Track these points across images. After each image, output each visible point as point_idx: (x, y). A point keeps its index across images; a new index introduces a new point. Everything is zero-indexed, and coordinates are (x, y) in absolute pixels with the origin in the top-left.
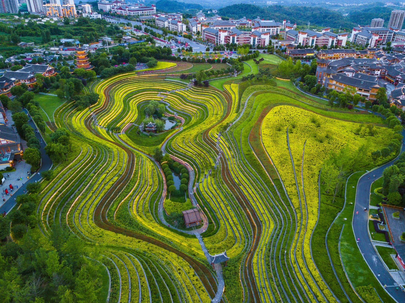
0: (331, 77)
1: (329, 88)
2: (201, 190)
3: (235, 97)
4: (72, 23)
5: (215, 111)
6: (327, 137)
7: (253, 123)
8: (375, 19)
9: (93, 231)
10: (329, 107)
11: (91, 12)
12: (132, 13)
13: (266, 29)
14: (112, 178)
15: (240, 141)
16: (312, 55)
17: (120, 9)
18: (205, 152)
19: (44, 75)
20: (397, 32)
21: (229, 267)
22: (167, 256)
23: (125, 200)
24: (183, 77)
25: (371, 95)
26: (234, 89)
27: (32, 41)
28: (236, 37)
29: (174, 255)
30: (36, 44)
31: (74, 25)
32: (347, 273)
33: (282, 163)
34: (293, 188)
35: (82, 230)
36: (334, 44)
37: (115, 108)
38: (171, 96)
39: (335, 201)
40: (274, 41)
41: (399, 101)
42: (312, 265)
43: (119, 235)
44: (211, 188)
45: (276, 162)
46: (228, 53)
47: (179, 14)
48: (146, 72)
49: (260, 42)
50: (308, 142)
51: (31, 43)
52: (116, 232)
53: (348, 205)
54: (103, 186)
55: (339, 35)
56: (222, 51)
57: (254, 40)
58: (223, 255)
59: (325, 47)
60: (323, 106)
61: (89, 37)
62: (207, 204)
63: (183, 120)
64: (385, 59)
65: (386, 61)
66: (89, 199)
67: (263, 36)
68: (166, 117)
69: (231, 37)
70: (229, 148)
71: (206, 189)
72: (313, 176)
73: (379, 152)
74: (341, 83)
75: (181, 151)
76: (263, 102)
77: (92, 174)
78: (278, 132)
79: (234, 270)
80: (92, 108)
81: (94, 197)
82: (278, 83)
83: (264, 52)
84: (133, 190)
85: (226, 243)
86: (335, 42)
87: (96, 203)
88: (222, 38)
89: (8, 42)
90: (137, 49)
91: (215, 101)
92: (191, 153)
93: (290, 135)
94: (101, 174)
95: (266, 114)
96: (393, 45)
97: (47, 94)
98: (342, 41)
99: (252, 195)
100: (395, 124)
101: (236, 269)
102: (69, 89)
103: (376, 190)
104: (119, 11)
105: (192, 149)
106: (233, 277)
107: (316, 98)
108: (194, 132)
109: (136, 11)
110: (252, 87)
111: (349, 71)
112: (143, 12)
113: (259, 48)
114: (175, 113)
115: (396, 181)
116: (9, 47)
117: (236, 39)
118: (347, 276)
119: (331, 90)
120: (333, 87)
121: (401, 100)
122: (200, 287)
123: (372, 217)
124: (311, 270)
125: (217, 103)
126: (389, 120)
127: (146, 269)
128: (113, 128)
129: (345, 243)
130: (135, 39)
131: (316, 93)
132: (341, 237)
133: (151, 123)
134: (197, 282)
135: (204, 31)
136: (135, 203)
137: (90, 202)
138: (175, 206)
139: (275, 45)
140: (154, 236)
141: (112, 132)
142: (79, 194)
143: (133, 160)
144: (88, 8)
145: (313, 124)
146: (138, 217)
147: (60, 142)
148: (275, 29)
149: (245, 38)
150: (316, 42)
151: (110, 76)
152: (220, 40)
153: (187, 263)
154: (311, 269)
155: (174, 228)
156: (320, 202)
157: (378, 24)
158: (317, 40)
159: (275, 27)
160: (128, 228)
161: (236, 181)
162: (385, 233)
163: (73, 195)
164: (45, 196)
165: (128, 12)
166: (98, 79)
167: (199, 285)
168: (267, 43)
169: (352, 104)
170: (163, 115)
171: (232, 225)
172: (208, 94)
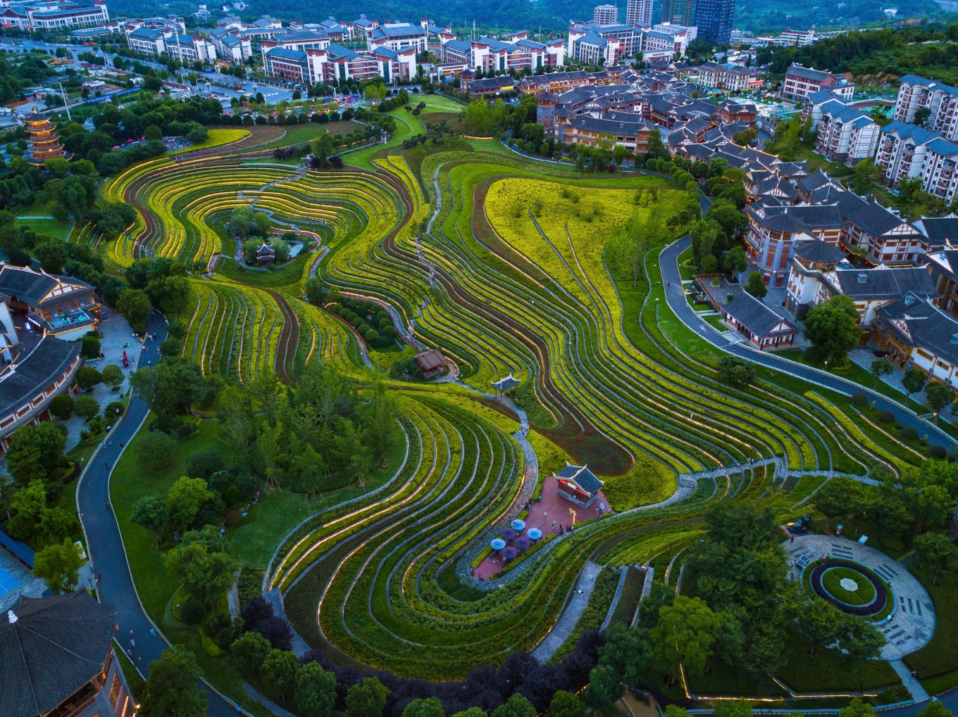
0: (568, 122)
1: (568, 143)
2: (424, 325)
3: (409, 178)
5: (378, 209)
6: (596, 213)
7: (468, 211)
8: (600, 8)
10: (578, 174)
12: (47, 24)
13: (399, 42)
14: (272, 329)
15: (462, 243)
16: (511, 88)
17: (8, 14)
18: (400, 273)
20: (647, 31)
23: (312, 357)
24: (280, 155)
25: (640, 146)
26: (398, 164)
28: (346, 64)
32: (677, 346)
33: (543, 258)
34: (574, 284)
36: (543, 64)
38: (269, 195)
39: (636, 286)
40: (426, 67)
41: (683, 149)
42: (634, 352)
44: (442, 319)
45: (535, 259)
46: (345, 100)
47: (172, 18)
48: (192, 155)
49: (398, 70)
50: (570, 224)
53: (654, 286)
55: (549, 46)
56: (327, 97)
57: (386, 67)
59: (527, 70)
60: (570, 173)
62: (443, 342)
63: (316, 236)
64: (641, 84)
65: (645, 88)
66: (257, 360)
67: (402, 59)
69: (337, 65)
70: (446, 257)
71: (433, 323)
72: (596, 264)
73: (676, 218)
74: (586, 132)
75: (352, 280)
76: (466, 179)
77: (237, 326)
78: (518, 219)
80: (130, 232)
82: (475, 146)
83: (416, 91)
84: (314, 342)
86: (543, 60)
87: (270, 364)
88: (318, 69)
91: (368, 191)
92: (375, 279)
93: (538, 220)
95: (484, 197)
96: (647, 57)
98: (555, 56)
99: (515, 309)
100: (686, 181)
103: (685, 263)
104: (7, 19)
105: (375, 274)
107: (551, 162)
108: (360, 247)
109: (55, 17)
110: (432, 156)
111: (593, 110)
112: (74, 20)
113: (399, 83)
114: (293, 226)
115: (707, 238)
117: (347, 69)
118: (677, 349)
119: (574, 146)
120: (575, 140)
121: (686, 147)
123: (688, 291)
125: (375, 195)
126: (677, 177)
128: (191, 266)
129: (666, 322)
131: (549, 155)
132: (658, 317)
133: (262, 246)
135: (268, 56)
138: (388, 358)
139: (431, 75)
142: (239, 355)
145: (566, 200)
148: (419, 40)
149: (366, 64)
150: (509, 63)
152: (313, 72)
154: (634, 355)
156: (618, 291)
157: (606, 18)
158: (509, 57)
159: (417, 36)
162: (707, 302)
163: (230, 357)
165: (33, 21)
168: (413, 73)
169: (613, 162)
170: (269, 233)
171: (499, 355)
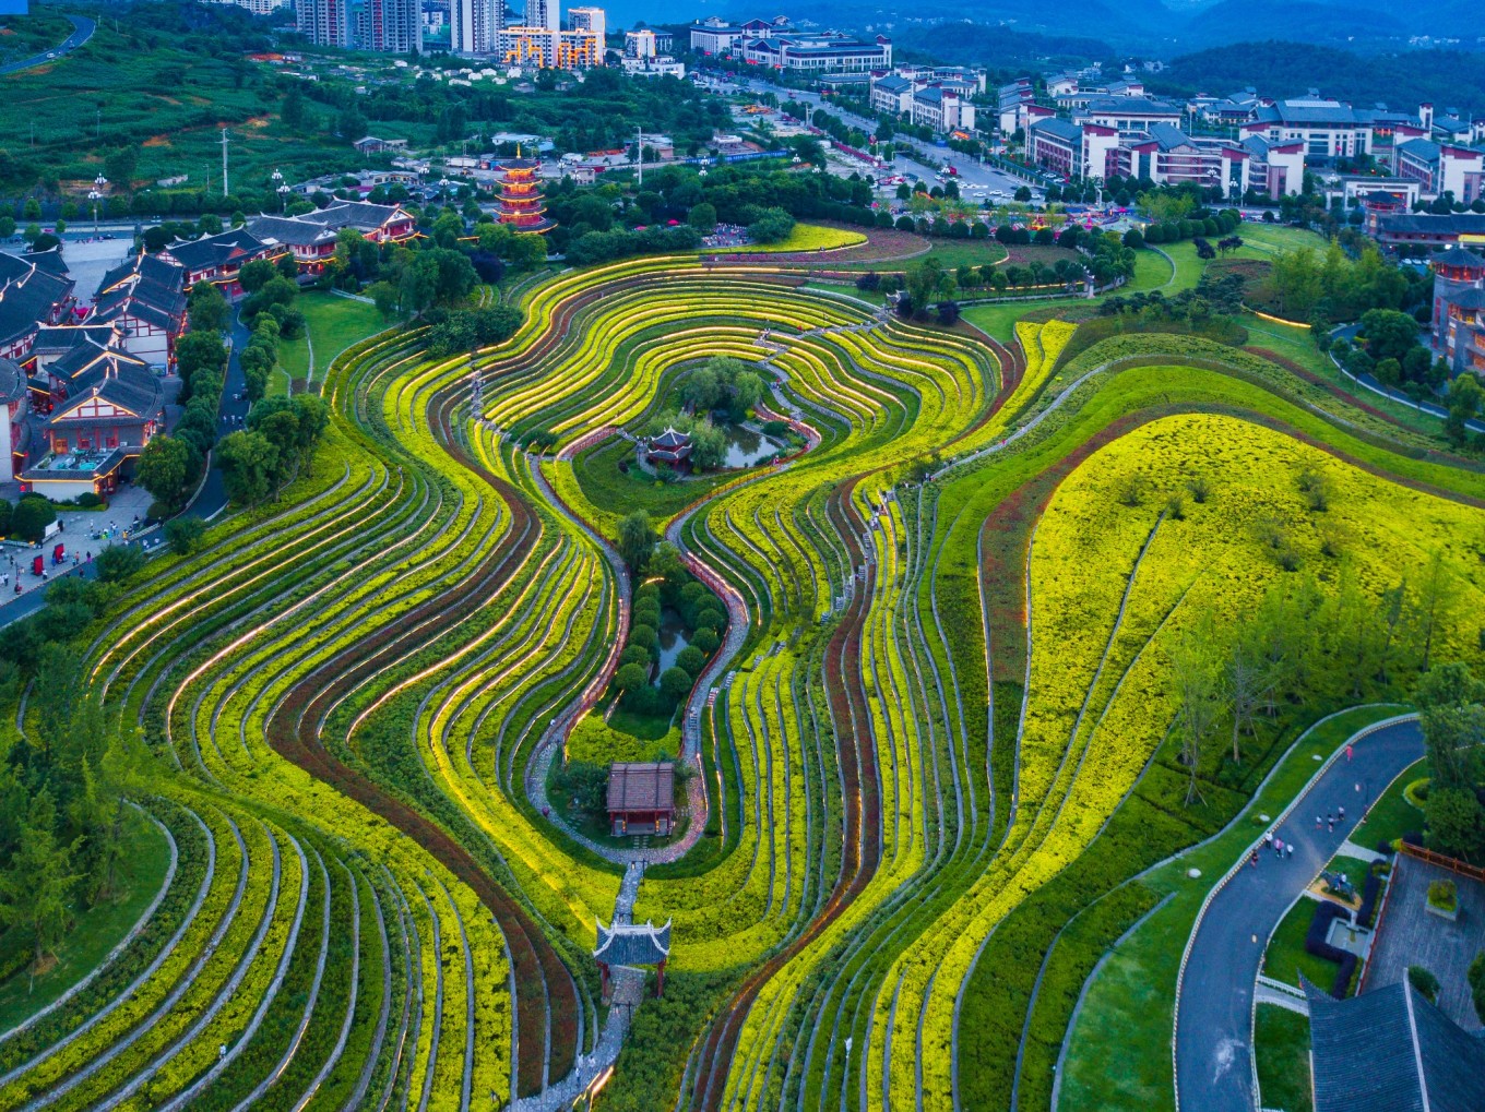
0: (1479, 321)
2: (734, 698)
3: (1039, 369)
4: (562, 87)
5: (942, 416)
6: (1329, 552)
7: (1037, 467)
9: (238, 755)
10: (1438, 447)
11: (652, 53)
12: (799, 64)
14: (411, 592)
15: (948, 526)
17: (762, 47)
18: (814, 555)
19: (376, 237)
21: (671, 1000)
22: (438, 891)
23: (421, 681)
24: (869, 285)
26: (1049, 340)
27: (403, 136)
28: (1154, 155)
29: (469, 896)
30: (411, 145)
31: (569, 94)
32: (1064, 1080)
33: (1065, 625)
34: (1059, 725)
35: (206, 741)
37: (573, 366)
38: (805, 349)
39: (1197, 800)
42: (940, 1025)
43: (322, 787)
44: (769, 695)
45: (1044, 620)
46: (1106, 213)
47: (976, 68)
48: (738, 258)
49: (1263, 179)
51: (398, 142)
52: (316, 774)
53: (1246, 822)
54: (363, 610)
57: (1236, 171)
58: (648, 938)
61: (590, 131)
62: (731, 754)
63: (817, 438)
66: (290, 646)
67: (1275, 159)
68: (757, 422)
69: (1136, 155)
70: (902, 548)
71: (750, 697)
72: (1165, 689)
75: (731, 543)
76: (1133, 395)
77: (340, 564)
78: (1123, 510)
79: (684, 1018)
80: (483, 355)
81: (312, 643)
82: (1253, 335)
83: (1268, 218)
84: (469, 648)
85: (721, 914)
87: (307, 664)
88: (1098, 157)
89: (325, 136)
90: (734, 178)
91: (962, 378)
92: (765, 553)
93: (1166, 526)
94: (377, 570)
97: (353, 297)
99: (898, 737)
101: (692, 1017)
102: (418, 284)
103: (1411, 787)
104: (758, 54)
105: (775, 542)
106: (663, 1043)
107: (1405, 405)
108: (813, 480)
109: (814, 55)
110: (1129, 338)
112: (840, 62)
113: (1250, 200)
114: (797, 410)
116: (325, 149)
117: (1153, 165)
118: (1057, 1089)
122: (495, 1036)
123: (1324, 890)
124: (925, 1041)
125: (966, 386)
127: (314, 901)
128: (533, 436)
129: (1129, 966)
130: (753, 146)
132: (1128, 938)
133: (671, 430)
134: (498, 1016)
135: (1033, 130)
136: (456, 697)
137: (287, 658)
138: (611, 745)
139: (1330, 195)
140: (449, 822)
141: (523, 450)
142: (264, 622)
143: (526, 546)
144: (645, 41)
145: (1297, 497)
146: (439, 751)
147: (263, 431)
148: (1351, 133)
149: (1198, 160)
151: (601, 260)
152: (1087, 161)
153: (500, 935)
155: (562, 825)
156: (1135, 793)
159: (1348, 126)
160: (373, 774)
161: (867, 675)
163: (240, 622)
164: (144, 601)
165: (786, 58)
166: (555, 267)
167: (497, 1029)
168: (1294, 184)
170: (750, 413)
171: (779, 849)
172: (943, 350)
